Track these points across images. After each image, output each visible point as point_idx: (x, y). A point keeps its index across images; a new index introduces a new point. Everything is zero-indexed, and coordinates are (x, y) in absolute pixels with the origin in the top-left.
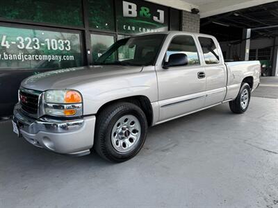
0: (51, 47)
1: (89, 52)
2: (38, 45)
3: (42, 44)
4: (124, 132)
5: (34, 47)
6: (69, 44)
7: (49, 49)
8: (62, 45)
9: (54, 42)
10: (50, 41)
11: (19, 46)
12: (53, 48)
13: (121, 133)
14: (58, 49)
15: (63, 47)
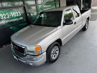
0: (13, 16)
1: (28, 15)
3: (10, 15)
4: (54, 52)
5: (7, 17)
6: (20, 13)
7: (13, 17)
8: (17, 14)
9: (14, 13)
10: (13, 14)
11: (1, 18)
13: (53, 53)
14: (16, 16)
15: (18, 14)
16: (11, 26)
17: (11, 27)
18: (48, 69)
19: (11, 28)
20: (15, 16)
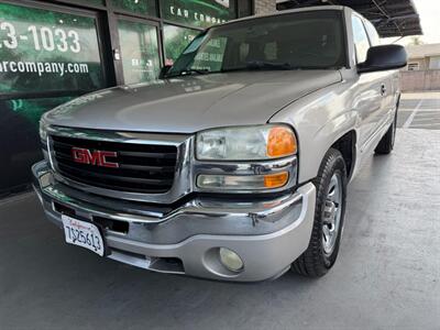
0: (41, 45)
1: (117, 57)
2: (14, 38)
3: (23, 38)
5: (6, 43)
6: (77, 38)
7: (37, 48)
8: (63, 40)
9: (46, 33)
10: (39, 32)
12: (45, 46)
14: (56, 49)
15: (65, 44)
16: (16, 97)
17: (20, 101)
18: (303, 310)
19: (17, 105)
20: (49, 45)
